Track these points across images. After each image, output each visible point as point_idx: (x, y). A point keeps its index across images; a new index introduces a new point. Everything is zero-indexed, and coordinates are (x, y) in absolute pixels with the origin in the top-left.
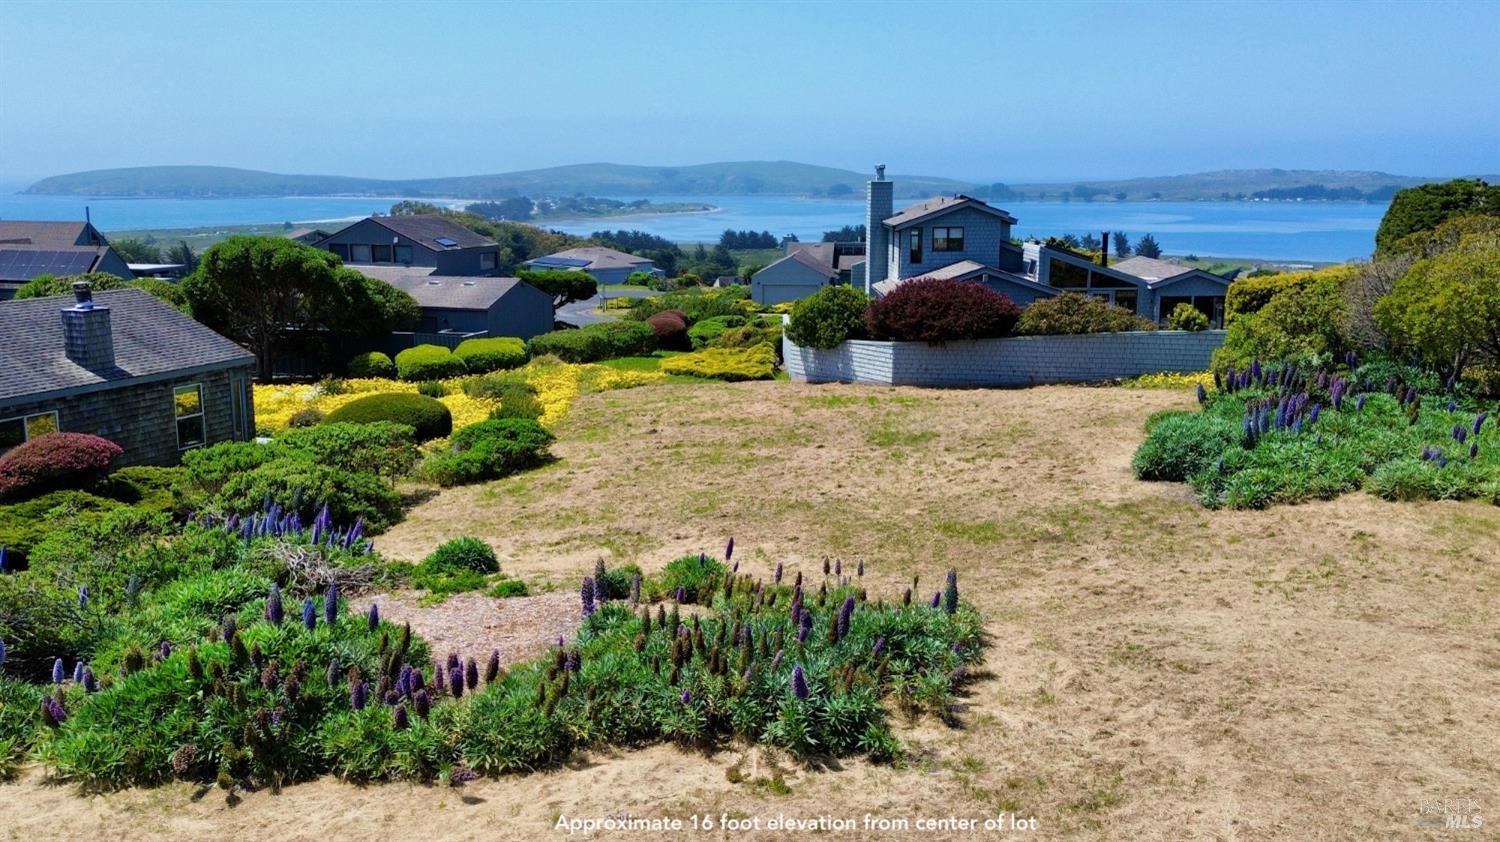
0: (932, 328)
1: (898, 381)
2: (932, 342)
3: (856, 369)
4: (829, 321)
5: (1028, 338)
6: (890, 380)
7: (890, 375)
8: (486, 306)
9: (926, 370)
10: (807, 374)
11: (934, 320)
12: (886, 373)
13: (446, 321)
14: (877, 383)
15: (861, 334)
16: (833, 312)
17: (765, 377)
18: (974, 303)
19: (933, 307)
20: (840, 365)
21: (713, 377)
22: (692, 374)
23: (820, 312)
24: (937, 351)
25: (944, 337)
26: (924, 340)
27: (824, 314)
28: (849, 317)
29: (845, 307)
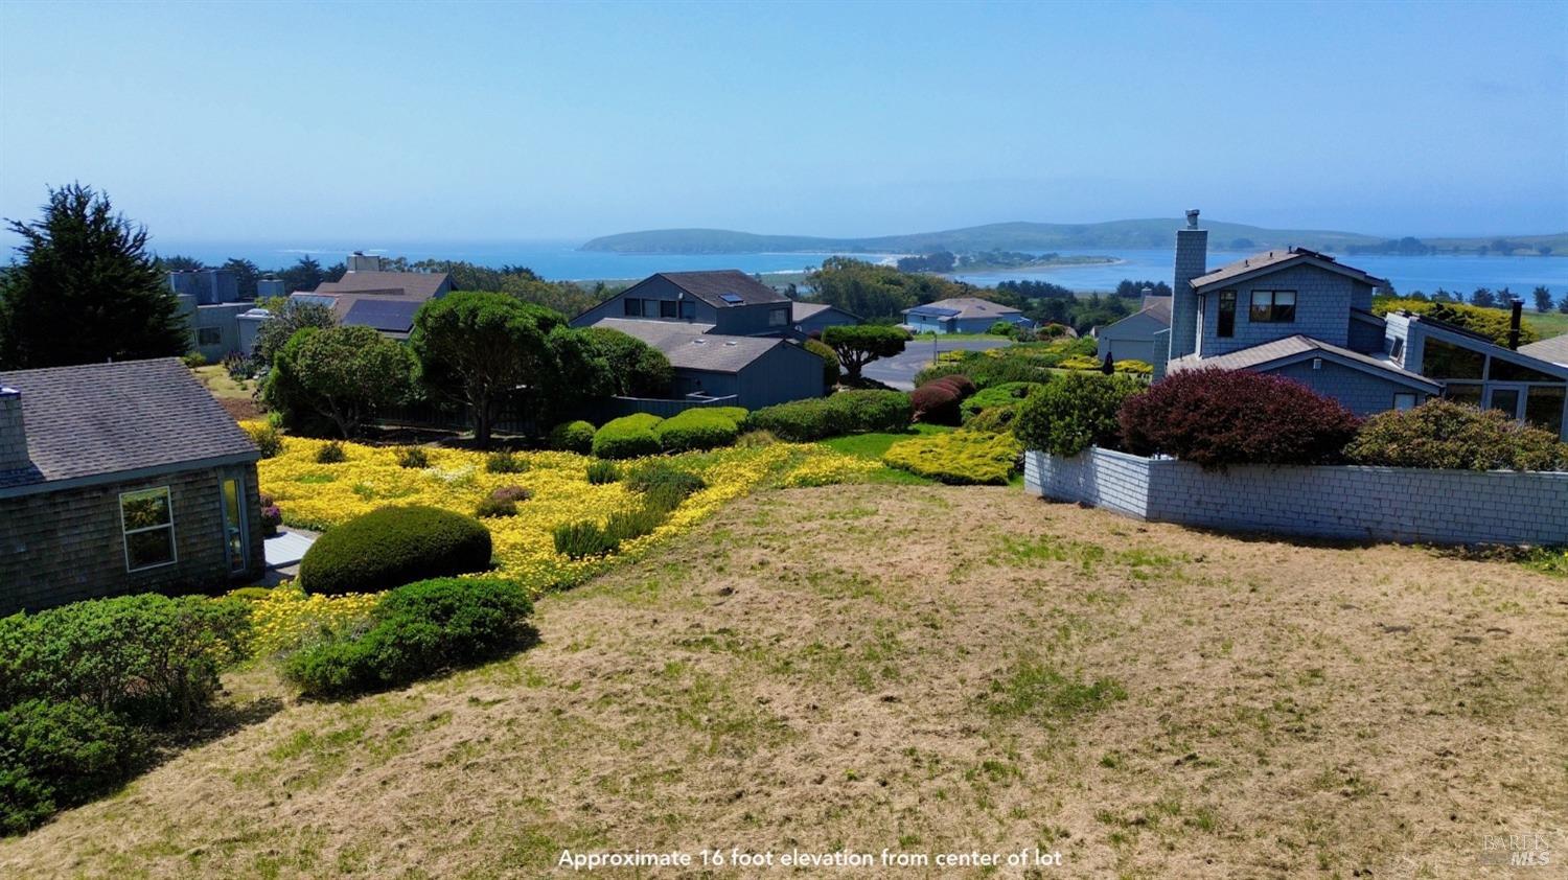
0: (1206, 445)
1: (1155, 515)
2: (1208, 465)
3: (1101, 488)
4: (1068, 419)
5: (1365, 468)
6: (1144, 513)
7: (1144, 505)
8: (734, 369)
9: (1199, 503)
10: (1043, 485)
11: (1211, 433)
12: (1138, 502)
13: (699, 383)
14: (1127, 514)
15: (1110, 441)
16: (1073, 407)
17: (996, 482)
18: (1276, 411)
19: (1210, 414)
20: (1081, 480)
21: (928, 476)
22: (907, 469)
23: (1057, 405)
24: (1216, 479)
25: (1223, 459)
26: (1195, 459)
27: (1062, 409)
28: (1097, 415)
29: (1094, 403)
